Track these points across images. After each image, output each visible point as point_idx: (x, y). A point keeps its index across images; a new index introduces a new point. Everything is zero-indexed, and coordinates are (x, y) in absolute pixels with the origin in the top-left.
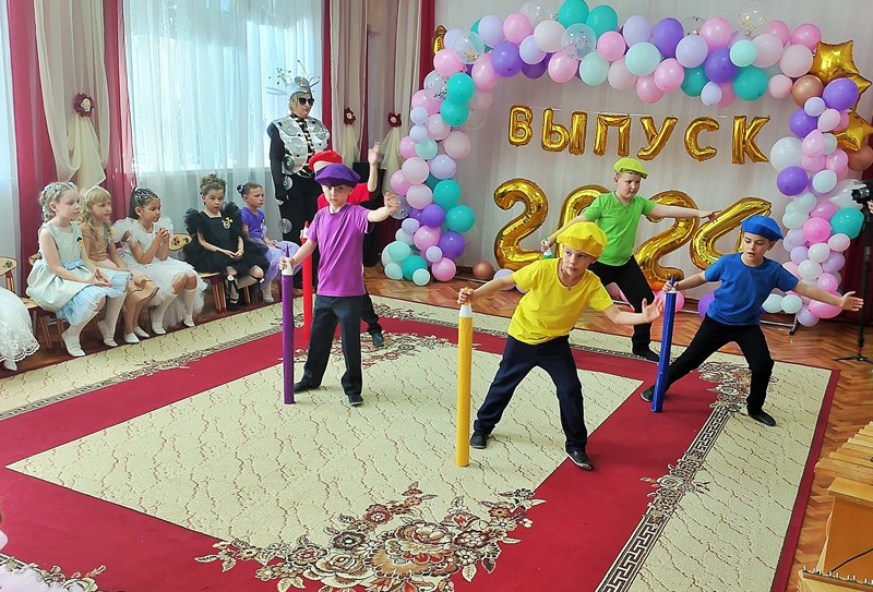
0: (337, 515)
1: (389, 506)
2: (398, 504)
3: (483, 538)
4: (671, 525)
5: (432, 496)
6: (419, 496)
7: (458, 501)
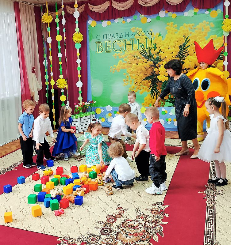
0: (97, 221)
1: (114, 215)
2: (116, 214)
3: (154, 223)
4: (218, 209)
5: (127, 209)
6: (122, 210)
7: (137, 210)
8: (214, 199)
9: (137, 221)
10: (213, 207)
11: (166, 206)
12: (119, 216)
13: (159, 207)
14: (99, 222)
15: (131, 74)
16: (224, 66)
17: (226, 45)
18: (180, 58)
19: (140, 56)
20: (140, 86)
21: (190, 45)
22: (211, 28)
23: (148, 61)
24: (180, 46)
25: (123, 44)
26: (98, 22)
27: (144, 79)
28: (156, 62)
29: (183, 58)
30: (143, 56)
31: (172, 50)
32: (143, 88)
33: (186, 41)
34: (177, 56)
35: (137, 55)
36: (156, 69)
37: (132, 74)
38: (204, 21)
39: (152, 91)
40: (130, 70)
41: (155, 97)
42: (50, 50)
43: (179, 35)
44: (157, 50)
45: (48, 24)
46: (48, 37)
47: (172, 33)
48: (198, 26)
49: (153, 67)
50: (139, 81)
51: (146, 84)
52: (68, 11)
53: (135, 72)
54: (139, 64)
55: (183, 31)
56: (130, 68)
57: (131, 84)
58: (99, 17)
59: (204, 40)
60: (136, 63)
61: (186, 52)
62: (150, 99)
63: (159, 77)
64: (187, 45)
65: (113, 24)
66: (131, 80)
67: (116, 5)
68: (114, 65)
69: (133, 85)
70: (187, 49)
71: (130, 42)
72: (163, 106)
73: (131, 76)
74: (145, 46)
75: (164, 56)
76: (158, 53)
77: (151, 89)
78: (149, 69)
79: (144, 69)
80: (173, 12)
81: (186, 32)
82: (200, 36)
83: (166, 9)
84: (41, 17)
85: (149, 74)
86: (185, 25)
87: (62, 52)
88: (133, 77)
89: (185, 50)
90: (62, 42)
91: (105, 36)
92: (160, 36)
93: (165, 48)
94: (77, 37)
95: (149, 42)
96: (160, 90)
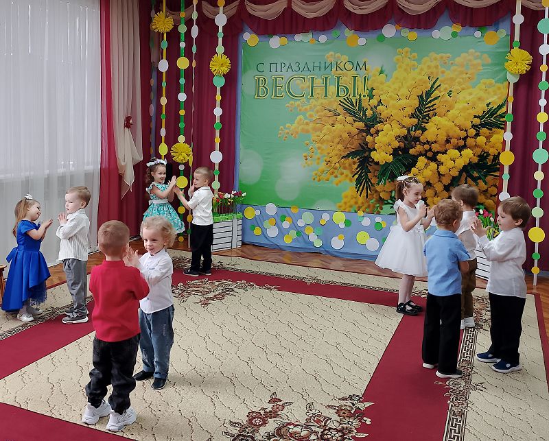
0: (227, 421)
1: (262, 412)
2: (268, 411)
3: (340, 434)
4: (470, 416)
5: (290, 403)
6: (281, 403)
7: (310, 407)
8: (463, 397)
9: (307, 426)
10: (462, 414)
11: (368, 404)
12: (273, 414)
13: (353, 405)
14: (231, 423)
15: (320, 145)
16: (504, 141)
17: (511, 100)
18: (419, 120)
19: (340, 110)
20: (336, 169)
21: (441, 94)
22: (483, 66)
23: (354, 121)
24: (420, 97)
25: (308, 83)
26: (262, 38)
27: (344, 157)
28: (371, 123)
29: (425, 120)
30: (346, 110)
31: (403, 102)
33: (432, 87)
34: (412, 116)
35: (335, 107)
36: (369, 138)
37: (322, 143)
38: (471, 50)
39: (359, 182)
40: (318, 136)
41: (364, 194)
42: (164, 84)
43: (420, 74)
44: (374, 102)
45: (163, 34)
46: (162, 59)
47: (405, 70)
48: (458, 60)
49: (364, 134)
50: (335, 159)
51: (347, 165)
52: (205, 12)
53: (328, 141)
54: (338, 126)
55: (429, 67)
56: (318, 133)
57: (318, 164)
58: (266, 28)
59: (468, 88)
60: (331, 122)
61: (432, 108)
62: (353, 197)
63: (373, 154)
64: (433, 96)
65: (292, 44)
66: (319, 155)
67: (300, 7)
68: (288, 125)
69: (323, 166)
70: (433, 103)
71: (321, 81)
72: (379, 213)
73: (319, 148)
74: (351, 91)
75: (387, 113)
76: (376, 107)
77: (357, 176)
78: (356, 137)
79: (345, 135)
80: (412, 28)
81: (434, 70)
82: (461, 80)
83: (397, 22)
84: (150, 20)
85: (354, 146)
86: (433, 55)
87: (187, 92)
88: (322, 150)
89: (430, 105)
90: (188, 72)
91: (273, 66)
92: (381, 72)
93: (391, 97)
94: (219, 64)
95: (360, 85)
96: (374, 181)
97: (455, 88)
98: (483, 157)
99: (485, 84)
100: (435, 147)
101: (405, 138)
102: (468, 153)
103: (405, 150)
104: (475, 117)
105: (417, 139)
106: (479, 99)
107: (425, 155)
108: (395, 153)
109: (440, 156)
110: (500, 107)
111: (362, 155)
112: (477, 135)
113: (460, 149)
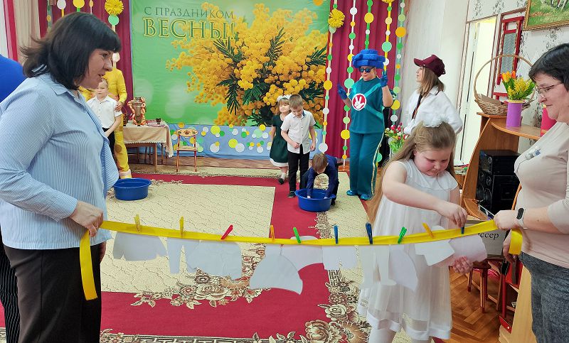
15: (199, 75)
16: (326, 73)
17: (331, 45)
18: (271, 58)
19: (214, 48)
20: (212, 93)
21: (285, 40)
22: (313, 20)
23: (225, 57)
24: (272, 41)
25: (189, 26)
27: (218, 84)
28: (237, 60)
29: (275, 58)
30: (219, 48)
31: (260, 44)
32: (217, 97)
33: (279, 34)
34: (266, 55)
35: (210, 46)
36: (236, 71)
37: (201, 74)
38: (305, 9)
39: (230, 103)
40: (198, 68)
41: (233, 112)
43: (271, 24)
44: (239, 43)
47: (261, 20)
48: (297, 15)
49: (233, 68)
50: (212, 86)
51: (220, 91)
53: (205, 72)
54: (213, 61)
55: (277, 19)
56: (198, 66)
57: (198, 89)
59: (303, 36)
60: (207, 58)
61: (279, 50)
62: (225, 114)
63: (239, 82)
64: (280, 41)
66: (199, 83)
68: (173, 59)
69: (202, 91)
70: (280, 46)
71: (199, 25)
72: (244, 125)
73: (199, 78)
74: (222, 34)
75: (249, 52)
76: (240, 47)
77: (228, 99)
78: (226, 70)
79: (219, 68)
81: (281, 22)
82: (299, 30)
85: (225, 77)
86: (280, 10)
88: (202, 79)
89: (278, 47)
91: (159, 11)
92: (244, 21)
93: (251, 40)
94: (113, 5)
95: (228, 29)
96: (240, 102)
97: (295, 35)
98: (312, 85)
99: (314, 33)
100: (282, 78)
101: (262, 71)
102: (302, 81)
103: (262, 80)
104: (308, 56)
105: (270, 72)
106: (310, 44)
107: (275, 83)
108: (255, 82)
109: (284, 84)
110: (323, 50)
111: (231, 83)
112: (309, 69)
113: (298, 79)
